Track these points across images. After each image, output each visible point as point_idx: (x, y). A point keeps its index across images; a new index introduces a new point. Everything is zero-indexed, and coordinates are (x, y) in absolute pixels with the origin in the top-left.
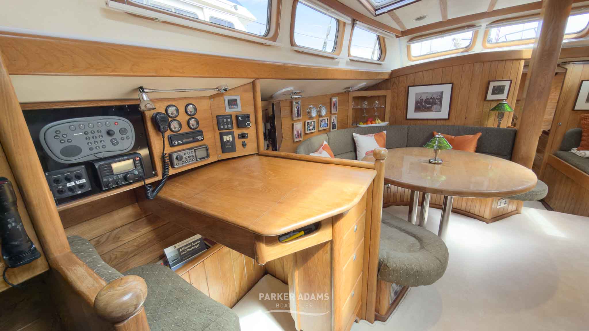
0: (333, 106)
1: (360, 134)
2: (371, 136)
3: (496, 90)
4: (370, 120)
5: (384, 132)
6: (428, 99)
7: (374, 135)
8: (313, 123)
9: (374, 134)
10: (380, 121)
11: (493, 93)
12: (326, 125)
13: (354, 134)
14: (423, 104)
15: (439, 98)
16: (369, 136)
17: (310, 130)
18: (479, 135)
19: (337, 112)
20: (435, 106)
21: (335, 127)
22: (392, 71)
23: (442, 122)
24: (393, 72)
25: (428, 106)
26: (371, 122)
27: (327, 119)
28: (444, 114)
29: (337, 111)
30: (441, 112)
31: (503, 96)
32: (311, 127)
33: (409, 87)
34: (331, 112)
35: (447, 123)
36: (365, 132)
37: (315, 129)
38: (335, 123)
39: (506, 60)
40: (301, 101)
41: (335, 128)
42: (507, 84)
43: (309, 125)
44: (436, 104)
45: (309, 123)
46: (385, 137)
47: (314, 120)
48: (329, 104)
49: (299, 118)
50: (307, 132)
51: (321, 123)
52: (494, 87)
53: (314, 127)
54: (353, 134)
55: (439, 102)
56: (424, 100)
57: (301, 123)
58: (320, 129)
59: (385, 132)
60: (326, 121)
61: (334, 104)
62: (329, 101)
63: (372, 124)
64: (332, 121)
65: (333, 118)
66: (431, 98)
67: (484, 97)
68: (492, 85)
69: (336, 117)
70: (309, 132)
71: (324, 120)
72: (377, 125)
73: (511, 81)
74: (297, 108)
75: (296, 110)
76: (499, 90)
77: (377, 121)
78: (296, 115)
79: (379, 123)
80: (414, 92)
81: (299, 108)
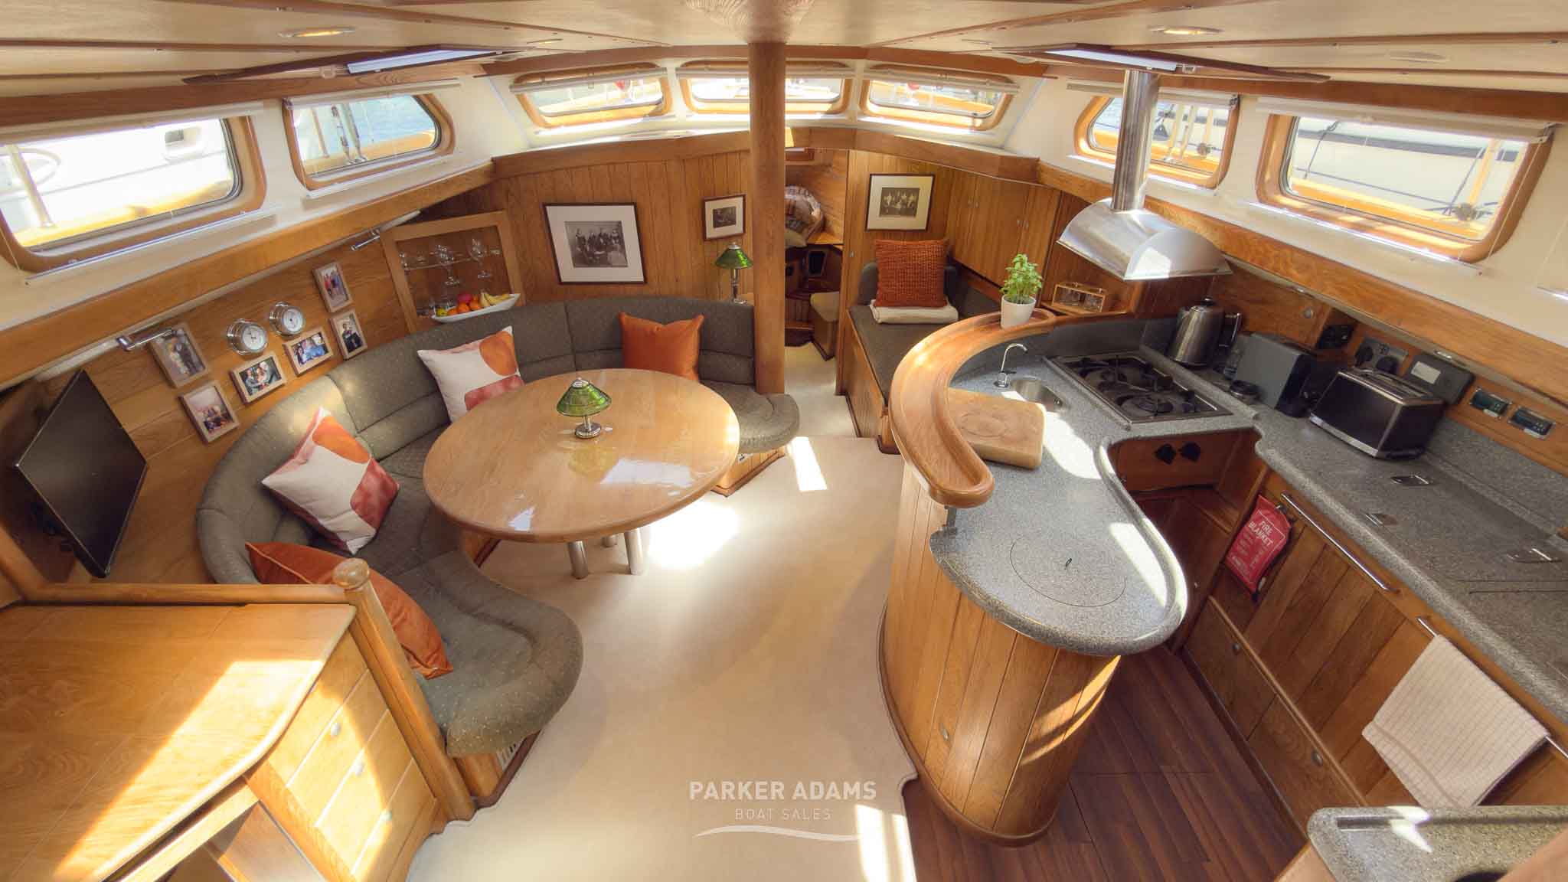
0: (329, 290)
1: (440, 349)
2: (472, 349)
3: (720, 218)
4: (466, 298)
5: (505, 330)
6: (594, 236)
7: (481, 345)
8: (263, 365)
9: (478, 342)
10: (490, 297)
11: (716, 225)
12: (320, 351)
13: (422, 353)
14: (588, 248)
15: (616, 235)
16: (468, 349)
17: (259, 388)
18: (701, 318)
19: (349, 302)
20: (612, 254)
21: (359, 343)
22: (493, 160)
23: (636, 288)
24: (498, 163)
25: (598, 253)
26: (468, 304)
27: (320, 334)
28: (633, 272)
29: (349, 295)
30: (626, 266)
31: (738, 228)
32: (263, 379)
33: (545, 205)
34: (326, 309)
35: (646, 290)
36: (454, 338)
37: (279, 378)
38: (353, 332)
39: (726, 153)
40: (183, 324)
41: (359, 346)
42: (737, 203)
43: (251, 377)
44: (614, 249)
45: (249, 372)
46: (510, 343)
47: (267, 356)
48: (311, 290)
49: (202, 373)
50: (249, 399)
51: (298, 354)
52: (715, 211)
53: (275, 374)
54: (417, 354)
55: (618, 246)
56: (587, 238)
57: (215, 382)
58: (301, 369)
59: (509, 330)
60: (317, 340)
61: (329, 281)
62: (308, 281)
63: (471, 310)
64: (342, 331)
65: (341, 322)
66: (600, 235)
67: (701, 234)
68: (710, 207)
69: (351, 316)
70: (257, 394)
71: (307, 342)
72: (488, 310)
73: (744, 196)
74: (179, 348)
75: (175, 357)
76: (723, 218)
77: (484, 301)
78: (184, 370)
79: (492, 305)
80: (559, 216)
81: (189, 348)
